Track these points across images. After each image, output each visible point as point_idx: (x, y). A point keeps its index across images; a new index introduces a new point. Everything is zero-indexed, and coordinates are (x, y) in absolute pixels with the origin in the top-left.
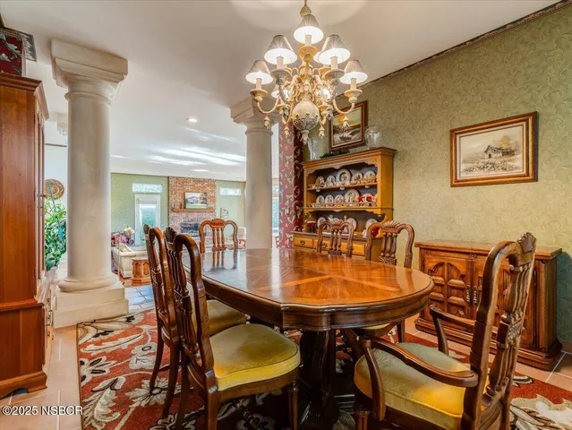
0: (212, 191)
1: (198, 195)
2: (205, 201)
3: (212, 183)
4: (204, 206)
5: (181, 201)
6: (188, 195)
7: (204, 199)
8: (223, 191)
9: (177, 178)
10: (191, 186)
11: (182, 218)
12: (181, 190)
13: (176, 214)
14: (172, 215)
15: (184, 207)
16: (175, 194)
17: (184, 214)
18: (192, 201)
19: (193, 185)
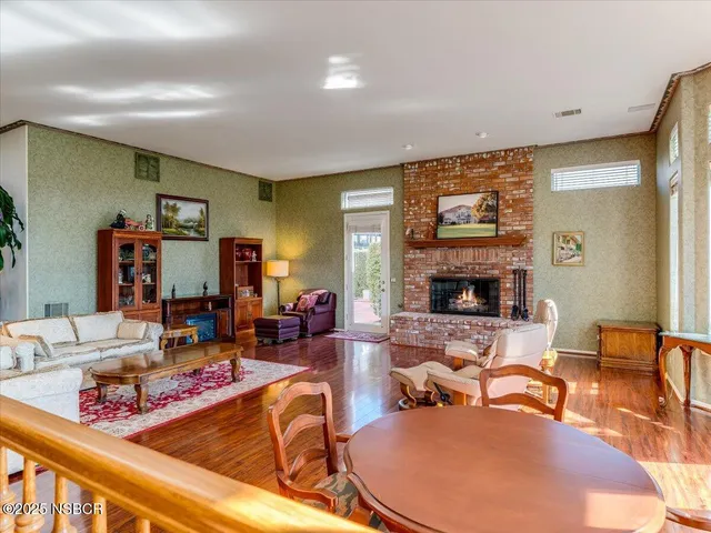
0: (518, 184)
1: (471, 201)
2: (491, 214)
3: (520, 161)
4: (487, 230)
5: (430, 220)
6: (446, 204)
7: (489, 208)
8: (569, 179)
9: (422, 163)
10: (455, 177)
11: (433, 263)
12: (431, 192)
13: (419, 255)
14: (410, 256)
15: (435, 235)
16: (418, 203)
17: (437, 254)
18: (455, 219)
19: (462, 176)
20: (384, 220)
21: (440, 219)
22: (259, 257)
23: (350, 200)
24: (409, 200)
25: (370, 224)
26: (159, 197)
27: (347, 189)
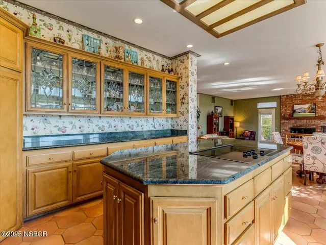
1: (306, 106)
2: (313, 110)
4: (312, 115)
6: (296, 107)
7: (312, 108)
9: (287, 96)
10: (300, 99)
11: (291, 124)
12: (291, 104)
13: (286, 121)
14: (283, 121)
15: (293, 116)
16: (286, 107)
17: (293, 121)
18: (300, 111)
19: (302, 99)
20: (273, 111)
21: (294, 111)
22: (233, 121)
23: (260, 105)
24: (283, 106)
25: (268, 112)
26: (215, 107)
27: (260, 102)
